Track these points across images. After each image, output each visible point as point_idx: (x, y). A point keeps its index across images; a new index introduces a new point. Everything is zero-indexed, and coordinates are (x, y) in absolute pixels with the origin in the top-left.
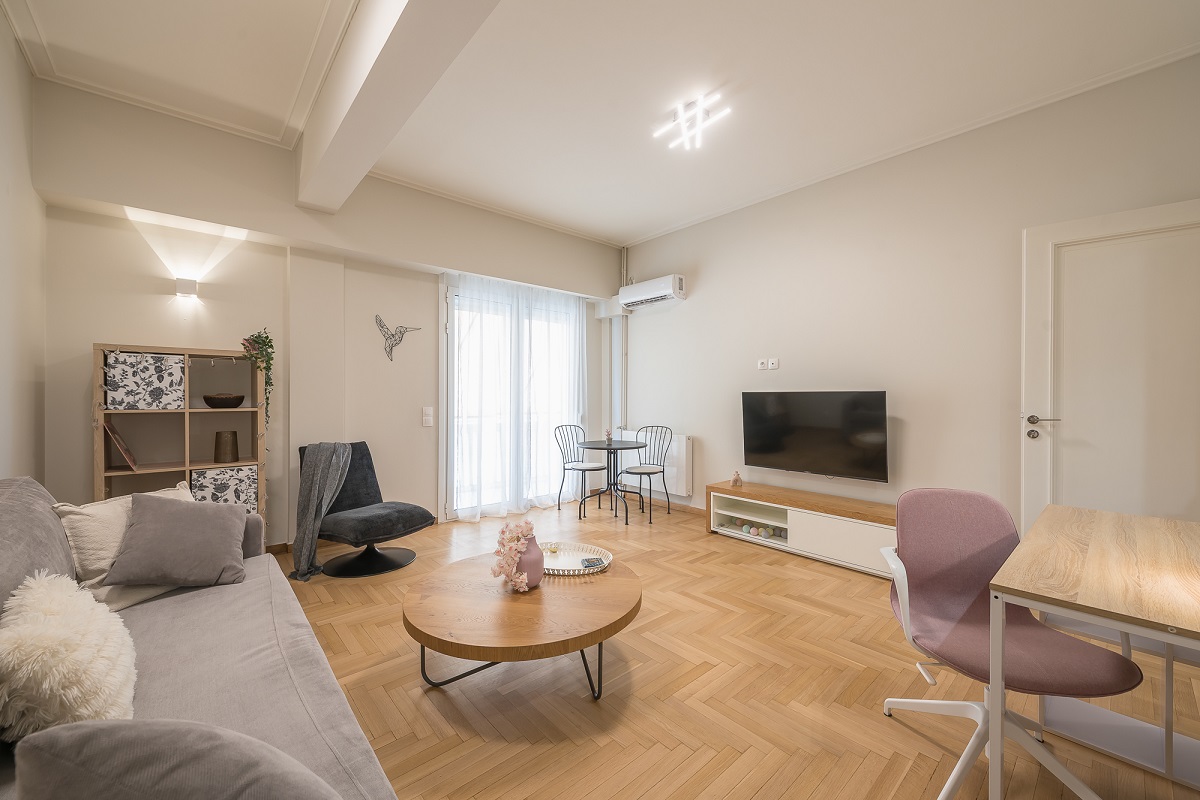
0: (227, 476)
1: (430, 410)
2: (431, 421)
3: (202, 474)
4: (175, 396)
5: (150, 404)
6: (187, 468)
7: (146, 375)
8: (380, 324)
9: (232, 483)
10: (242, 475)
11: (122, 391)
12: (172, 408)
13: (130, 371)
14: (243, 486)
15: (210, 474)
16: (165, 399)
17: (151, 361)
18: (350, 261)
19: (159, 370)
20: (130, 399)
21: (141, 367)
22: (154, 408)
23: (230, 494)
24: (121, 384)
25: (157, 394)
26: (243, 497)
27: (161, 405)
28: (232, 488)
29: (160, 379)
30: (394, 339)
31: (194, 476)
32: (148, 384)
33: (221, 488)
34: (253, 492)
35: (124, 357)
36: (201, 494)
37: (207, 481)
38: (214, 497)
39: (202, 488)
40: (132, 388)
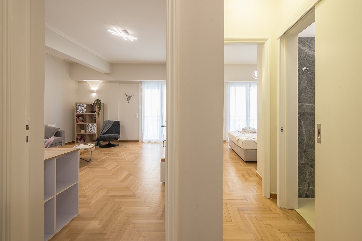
0: (92, 125)
1: (137, 114)
2: (137, 117)
4: (85, 111)
5: (82, 112)
6: (86, 123)
7: (81, 107)
8: (126, 95)
9: (92, 127)
10: (94, 125)
12: (84, 113)
13: (79, 107)
14: (94, 128)
15: (89, 125)
16: (84, 111)
18: (120, 82)
19: (83, 106)
20: (79, 111)
23: (92, 129)
25: (83, 110)
26: (94, 129)
28: (92, 128)
29: (83, 108)
30: (129, 98)
31: (87, 125)
32: (82, 109)
33: (91, 127)
34: (95, 129)
35: (79, 104)
36: (88, 128)
37: (89, 126)
38: (90, 129)
39: (88, 127)
40: (80, 109)
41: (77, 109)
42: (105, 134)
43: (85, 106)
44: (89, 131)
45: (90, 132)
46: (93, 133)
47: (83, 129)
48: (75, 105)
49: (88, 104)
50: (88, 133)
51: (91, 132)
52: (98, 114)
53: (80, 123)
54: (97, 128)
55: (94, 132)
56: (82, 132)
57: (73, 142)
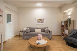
6: (64, 29)
14: (67, 32)
16: (64, 24)
41: (62, 24)
42: (72, 36)
43: (64, 22)
46: (67, 34)
47: (64, 32)
48: (61, 22)
50: (65, 34)
52: (69, 25)
53: (63, 29)
56: (63, 33)
57: (61, 36)
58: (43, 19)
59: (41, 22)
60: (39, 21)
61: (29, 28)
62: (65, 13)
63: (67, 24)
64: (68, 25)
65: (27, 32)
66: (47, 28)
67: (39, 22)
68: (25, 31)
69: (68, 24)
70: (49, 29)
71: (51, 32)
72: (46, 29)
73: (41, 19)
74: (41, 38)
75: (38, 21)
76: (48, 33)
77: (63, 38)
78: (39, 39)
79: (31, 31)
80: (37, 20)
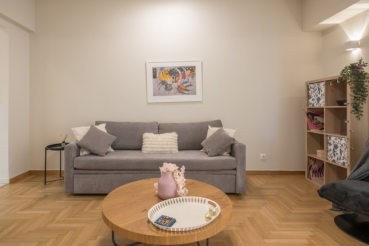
0: (337, 141)
3: (330, 138)
4: (323, 101)
5: (317, 104)
6: (325, 134)
7: (316, 92)
9: (339, 145)
10: (343, 142)
11: (311, 99)
12: (322, 105)
13: (313, 90)
14: (343, 149)
15: (333, 138)
16: (321, 102)
17: (317, 86)
19: (319, 89)
20: (313, 102)
21: (315, 89)
22: (317, 106)
23: (338, 151)
24: (311, 96)
25: (319, 99)
26: (343, 154)
27: (319, 104)
28: (339, 149)
29: (319, 94)
31: (328, 138)
32: (317, 96)
33: (336, 147)
34: (346, 153)
35: (312, 85)
36: (330, 147)
37: (331, 142)
38: (334, 152)
39: (330, 144)
40: (313, 97)
41: (309, 97)
43: (322, 86)
44: (332, 157)
45: (334, 161)
46: (340, 163)
47: (322, 147)
48: (305, 88)
49: (327, 82)
50: (330, 160)
51: (336, 159)
52: (356, 109)
54: (351, 151)
55: (342, 161)
56: (319, 155)
57: (303, 173)
58: (192, 69)
59: (181, 90)
60: (169, 80)
61: (102, 128)
62: (326, 31)
63: (342, 103)
64: (349, 108)
65: (92, 154)
66: (218, 124)
67: (168, 88)
68: (79, 147)
69: (349, 99)
70: (230, 132)
71: (243, 148)
72: (212, 131)
73: (181, 69)
74: (181, 191)
75: (163, 83)
76: (225, 157)
77: (320, 186)
78: (171, 192)
79: (116, 148)
80: (155, 77)
